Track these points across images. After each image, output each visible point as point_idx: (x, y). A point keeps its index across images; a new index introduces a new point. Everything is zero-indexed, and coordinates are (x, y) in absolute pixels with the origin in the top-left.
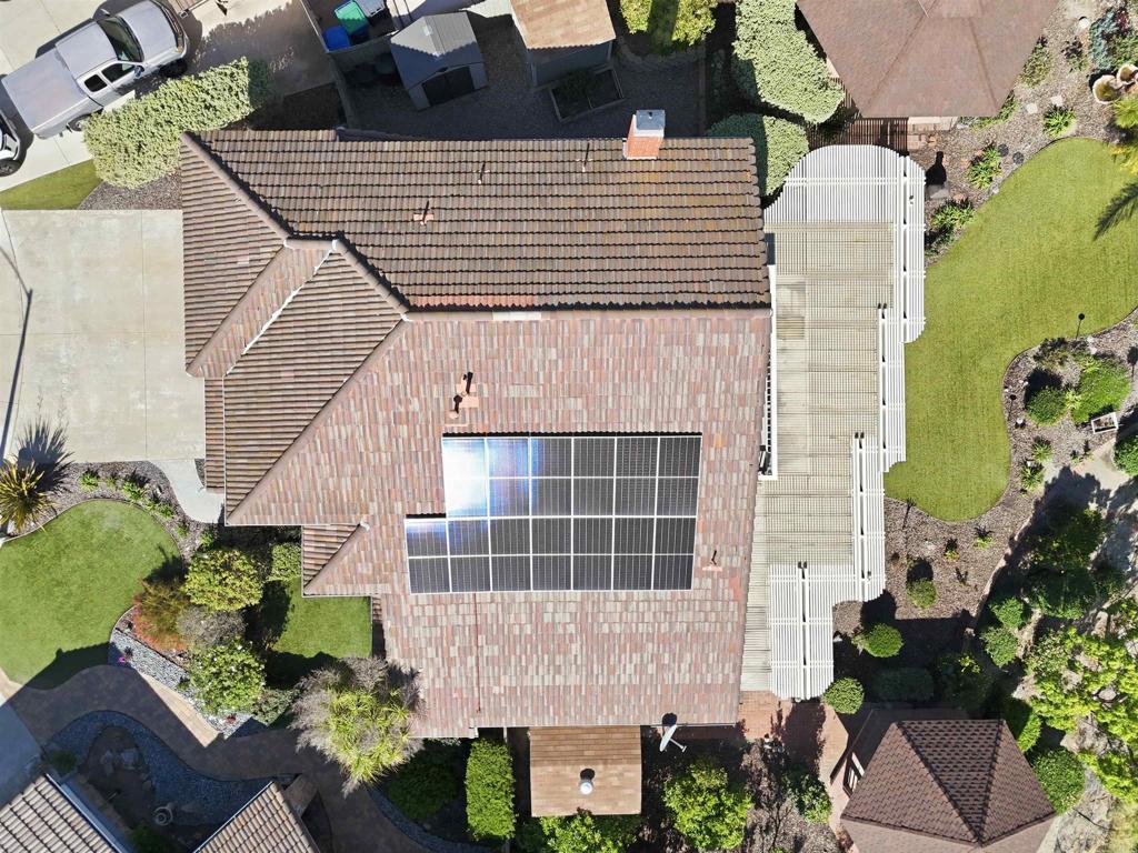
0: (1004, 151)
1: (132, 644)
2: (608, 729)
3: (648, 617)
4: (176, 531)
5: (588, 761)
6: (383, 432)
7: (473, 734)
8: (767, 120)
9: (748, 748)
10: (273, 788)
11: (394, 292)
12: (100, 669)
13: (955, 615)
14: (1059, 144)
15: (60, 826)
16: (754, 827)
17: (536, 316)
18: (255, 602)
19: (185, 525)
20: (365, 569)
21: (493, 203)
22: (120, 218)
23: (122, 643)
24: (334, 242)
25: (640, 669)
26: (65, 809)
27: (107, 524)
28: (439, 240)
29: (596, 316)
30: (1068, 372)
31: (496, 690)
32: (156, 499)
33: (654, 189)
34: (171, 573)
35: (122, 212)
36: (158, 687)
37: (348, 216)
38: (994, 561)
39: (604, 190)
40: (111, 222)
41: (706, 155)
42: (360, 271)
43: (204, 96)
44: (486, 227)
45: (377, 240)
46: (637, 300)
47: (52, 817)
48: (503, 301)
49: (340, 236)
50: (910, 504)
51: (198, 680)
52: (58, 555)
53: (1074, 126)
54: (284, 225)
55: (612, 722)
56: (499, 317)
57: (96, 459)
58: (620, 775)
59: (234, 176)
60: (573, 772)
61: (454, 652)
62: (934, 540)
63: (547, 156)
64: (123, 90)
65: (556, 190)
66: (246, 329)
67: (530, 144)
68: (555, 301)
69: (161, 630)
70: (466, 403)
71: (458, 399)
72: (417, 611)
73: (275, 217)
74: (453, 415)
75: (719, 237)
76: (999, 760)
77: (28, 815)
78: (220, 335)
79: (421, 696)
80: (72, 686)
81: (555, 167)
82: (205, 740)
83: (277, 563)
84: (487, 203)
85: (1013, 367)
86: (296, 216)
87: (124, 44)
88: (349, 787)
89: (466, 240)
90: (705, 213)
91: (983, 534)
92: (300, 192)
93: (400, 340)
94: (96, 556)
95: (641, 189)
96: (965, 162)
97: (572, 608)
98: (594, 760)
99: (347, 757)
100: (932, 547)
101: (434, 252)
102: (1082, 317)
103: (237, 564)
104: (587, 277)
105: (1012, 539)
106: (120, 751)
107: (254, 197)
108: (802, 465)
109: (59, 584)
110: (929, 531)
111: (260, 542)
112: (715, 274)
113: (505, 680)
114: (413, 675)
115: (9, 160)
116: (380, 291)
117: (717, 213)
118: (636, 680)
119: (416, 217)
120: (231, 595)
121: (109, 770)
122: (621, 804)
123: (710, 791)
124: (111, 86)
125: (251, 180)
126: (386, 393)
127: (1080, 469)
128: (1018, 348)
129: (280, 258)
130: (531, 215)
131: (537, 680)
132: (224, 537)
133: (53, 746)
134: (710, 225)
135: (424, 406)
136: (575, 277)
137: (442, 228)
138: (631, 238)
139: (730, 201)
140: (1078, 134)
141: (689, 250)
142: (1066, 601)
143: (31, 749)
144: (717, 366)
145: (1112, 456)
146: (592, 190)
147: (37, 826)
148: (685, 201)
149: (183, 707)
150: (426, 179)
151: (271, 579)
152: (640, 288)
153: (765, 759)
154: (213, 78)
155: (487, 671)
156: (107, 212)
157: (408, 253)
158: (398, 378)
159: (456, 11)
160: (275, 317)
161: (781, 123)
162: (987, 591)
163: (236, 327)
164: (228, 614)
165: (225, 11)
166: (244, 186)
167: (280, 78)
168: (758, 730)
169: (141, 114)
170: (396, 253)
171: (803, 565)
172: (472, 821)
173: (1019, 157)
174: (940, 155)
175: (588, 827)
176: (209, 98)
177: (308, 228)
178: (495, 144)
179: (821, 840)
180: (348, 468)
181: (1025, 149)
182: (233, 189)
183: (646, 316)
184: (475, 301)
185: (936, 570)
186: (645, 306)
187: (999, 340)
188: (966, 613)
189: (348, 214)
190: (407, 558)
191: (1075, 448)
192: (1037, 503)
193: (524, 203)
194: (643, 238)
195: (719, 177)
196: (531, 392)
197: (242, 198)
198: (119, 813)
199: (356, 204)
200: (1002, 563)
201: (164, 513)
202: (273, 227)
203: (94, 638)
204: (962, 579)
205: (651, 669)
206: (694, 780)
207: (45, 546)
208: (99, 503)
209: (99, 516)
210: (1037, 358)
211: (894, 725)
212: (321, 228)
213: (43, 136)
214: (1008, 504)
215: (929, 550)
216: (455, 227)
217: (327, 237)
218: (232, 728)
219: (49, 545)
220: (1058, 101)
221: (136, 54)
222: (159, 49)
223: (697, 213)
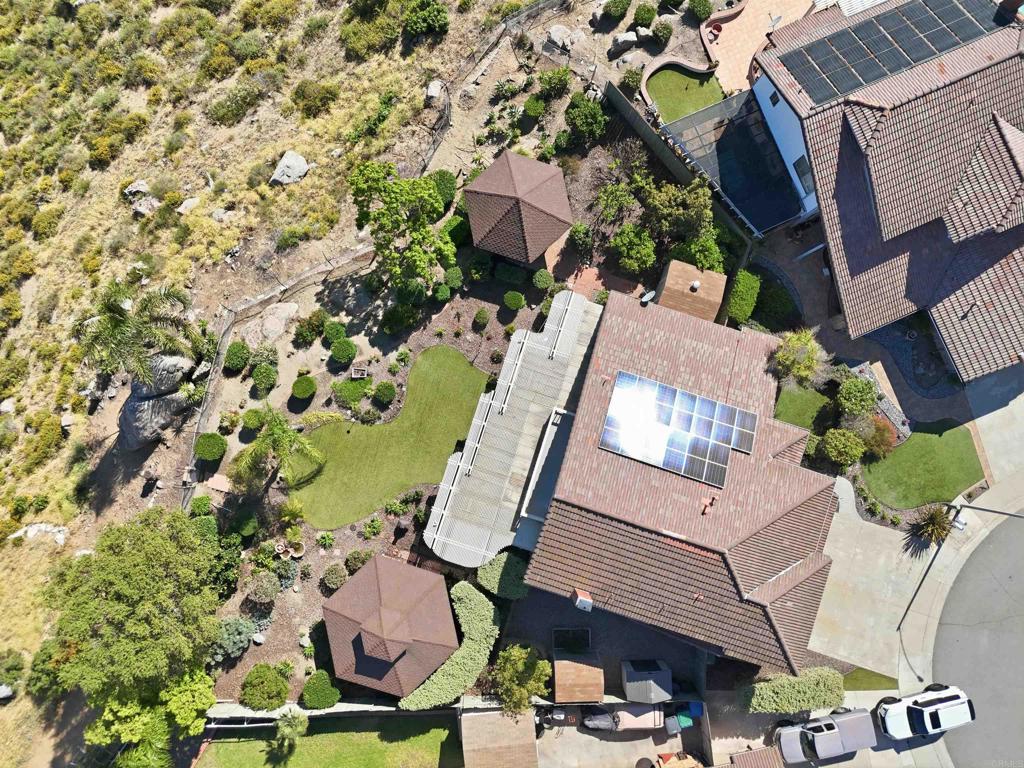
0: (360, 534)
1: (901, 428)
2: (675, 308)
3: (642, 362)
4: (860, 478)
5: (691, 296)
6: (751, 500)
7: (744, 329)
8: (495, 592)
9: (598, 266)
10: (852, 337)
11: (727, 565)
12: (921, 420)
13: (468, 298)
14: (329, 528)
15: (963, 354)
16: (610, 224)
17: (665, 532)
18: (832, 430)
19: (854, 480)
20: (777, 435)
21: (663, 593)
22: (837, 654)
23: (906, 430)
24: (745, 598)
25: (653, 336)
26: (958, 362)
27: (894, 494)
28: (696, 583)
29: (637, 522)
30: (365, 406)
31: (727, 349)
32: (865, 499)
33: (583, 573)
34: (869, 458)
35: (836, 657)
36: (894, 400)
37: (734, 609)
38: (438, 318)
39: (606, 581)
40: (842, 654)
41: (550, 582)
42: (739, 580)
43: (777, 700)
44: (671, 582)
45: (725, 593)
46: (614, 523)
47: (966, 360)
48: (678, 544)
49: (742, 600)
50: (472, 363)
51: (873, 400)
52: (924, 487)
53: (318, 536)
54: (766, 615)
55: (673, 312)
56: (683, 537)
57: (889, 530)
58: (677, 283)
59: (781, 646)
60: (700, 293)
61: (744, 377)
62: (466, 340)
63: (627, 607)
64: (815, 720)
65: (630, 589)
66: (797, 571)
67: (633, 616)
68: (654, 536)
69: (884, 430)
70: (708, 501)
71: (711, 504)
72: (757, 404)
73: (769, 619)
74: (717, 498)
75: (562, 539)
76: (487, 230)
77: (976, 366)
78: (812, 572)
79: (765, 359)
80: (937, 416)
81: (625, 600)
82: (878, 365)
83: (814, 445)
84: (666, 594)
85: (392, 417)
86: (759, 617)
87: (809, 745)
88: (816, 329)
89: (683, 579)
90: (563, 554)
91: (440, 335)
92: (752, 628)
93: (732, 542)
94: (905, 479)
95: (589, 575)
96: (382, 535)
97: (679, 380)
98: (687, 296)
99: (814, 345)
100: (468, 338)
101: (701, 578)
102: (348, 432)
103: (835, 454)
104: (633, 542)
105: (425, 329)
106: (923, 374)
107: (775, 633)
108: (534, 408)
109: (928, 472)
110: (466, 346)
111: (818, 461)
112: (573, 523)
113: (722, 352)
114: (767, 371)
115: (886, 703)
116: (733, 568)
117: (558, 552)
118: (656, 331)
119: (702, 598)
120: (843, 439)
121: (933, 367)
122: (680, 268)
123: (632, 258)
124: (822, 724)
125: (773, 642)
126: (745, 519)
127: (376, 352)
128: (387, 427)
129: (772, 600)
130: (647, 581)
131: (705, 348)
132: (835, 468)
133: (957, 389)
134: (564, 546)
135: (728, 506)
136: (639, 544)
137: (692, 589)
138: (604, 553)
139: (549, 555)
140: (317, 530)
141: (579, 538)
142: (414, 292)
143: (968, 391)
144: (584, 479)
145: (357, 353)
146: (613, 583)
147: (974, 360)
148: (570, 562)
149: (885, 386)
150: (690, 615)
151: (819, 438)
152: (611, 528)
153: (592, 257)
154: (769, 708)
155: (729, 361)
156: (843, 660)
157: (713, 582)
158: (737, 524)
159: (633, 702)
160: (783, 572)
161: (488, 588)
162: (447, 305)
163: (803, 574)
164: (848, 429)
165: (748, 747)
166: (778, 640)
167: (730, 701)
168: (590, 273)
169: (811, 701)
170: (718, 584)
171: (551, 358)
172: (758, 284)
173: (353, 528)
174: (394, 543)
175: (701, 262)
176: (775, 698)
177: (755, 609)
178: (650, 622)
179: (577, 206)
180: (771, 488)
181: (348, 532)
182: (783, 640)
183: (613, 514)
184: (691, 549)
185: (470, 325)
186: (612, 519)
187: (395, 434)
188: (462, 298)
189: (734, 608)
190: (755, 433)
191: (376, 364)
192: (406, 342)
193: (648, 588)
194: (598, 551)
195: (549, 569)
196: (675, 496)
197: (781, 635)
198: (934, 343)
199: (728, 614)
200: (434, 317)
201: (863, 490)
202: (772, 615)
203: (920, 437)
204: (458, 316)
205: (647, 334)
206: (639, 266)
207: (930, 494)
208: (895, 507)
209: (897, 500)
210: (380, 418)
211: (531, 262)
212: (749, 607)
213: (865, 710)
214: (420, 346)
215: (470, 336)
216: (685, 587)
217: (748, 602)
218: (862, 366)
219: (928, 493)
220: (322, 552)
221: (803, 736)
222: (791, 735)
223: (567, 555)
